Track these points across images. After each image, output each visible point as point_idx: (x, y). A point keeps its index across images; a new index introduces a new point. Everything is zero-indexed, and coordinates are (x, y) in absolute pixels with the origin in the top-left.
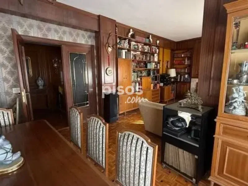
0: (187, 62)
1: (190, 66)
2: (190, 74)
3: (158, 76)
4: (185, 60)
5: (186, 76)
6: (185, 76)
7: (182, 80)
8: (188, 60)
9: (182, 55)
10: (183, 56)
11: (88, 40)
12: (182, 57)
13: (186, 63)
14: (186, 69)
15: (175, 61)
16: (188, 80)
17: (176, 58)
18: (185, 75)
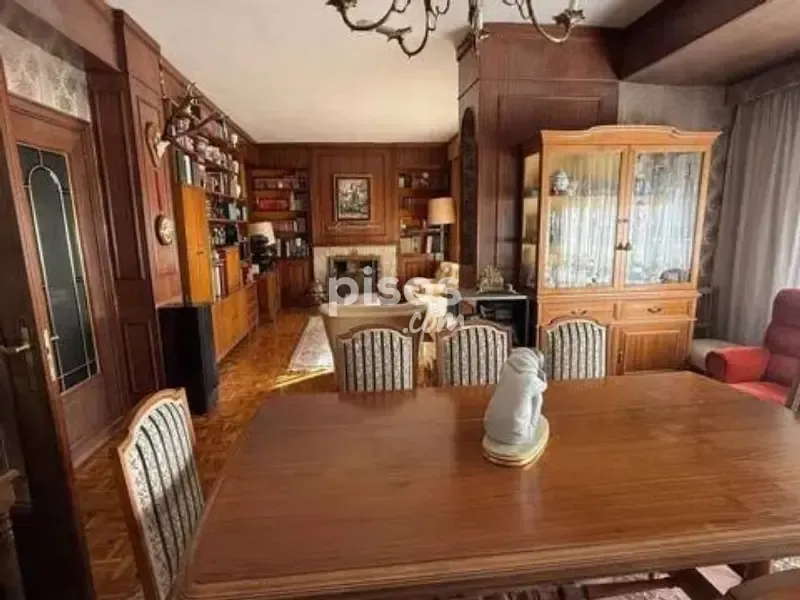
0: (294, 205)
1: (304, 215)
2: (306, 237)
3: (246, 243)
4: (288, 200)
5: (299, 242)
6: (294, 242)
7: (288, 254)
8: (296, 199)
9: (277, 184)
10: (281, 186)
11: (67, 96)
12: (277, 189)
13: (293, 208)
14: (295, 223)
15: (260, 200)
16: (304, 254)
17: (259, 190)
18: (294, 239)
